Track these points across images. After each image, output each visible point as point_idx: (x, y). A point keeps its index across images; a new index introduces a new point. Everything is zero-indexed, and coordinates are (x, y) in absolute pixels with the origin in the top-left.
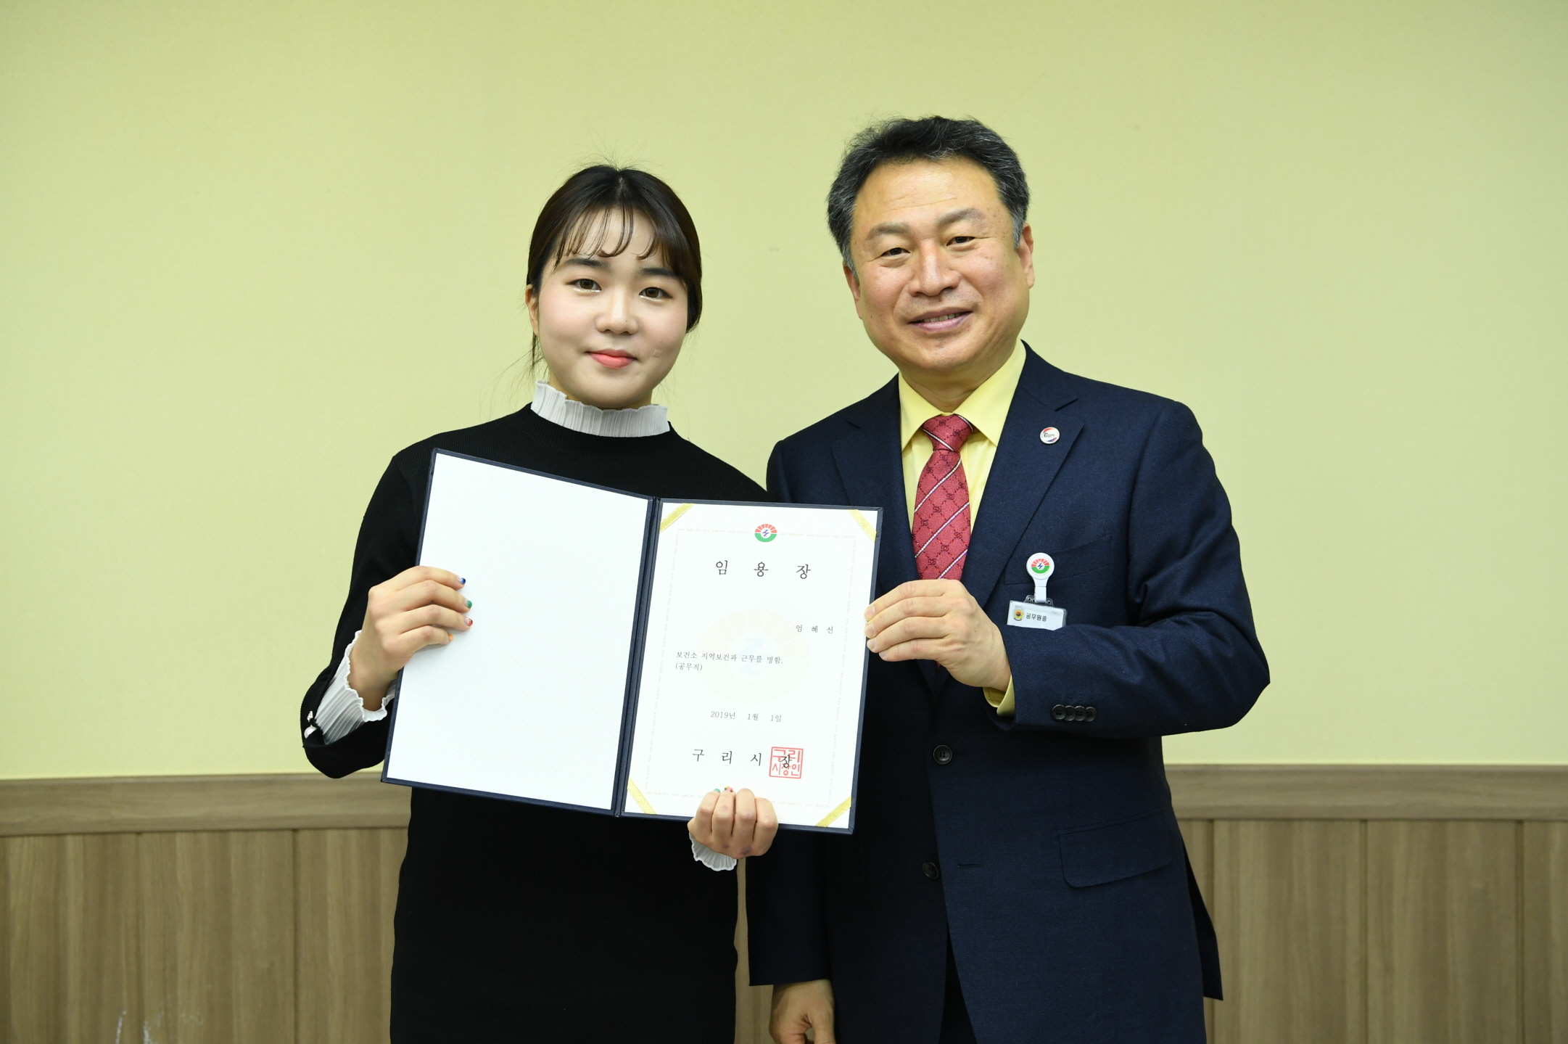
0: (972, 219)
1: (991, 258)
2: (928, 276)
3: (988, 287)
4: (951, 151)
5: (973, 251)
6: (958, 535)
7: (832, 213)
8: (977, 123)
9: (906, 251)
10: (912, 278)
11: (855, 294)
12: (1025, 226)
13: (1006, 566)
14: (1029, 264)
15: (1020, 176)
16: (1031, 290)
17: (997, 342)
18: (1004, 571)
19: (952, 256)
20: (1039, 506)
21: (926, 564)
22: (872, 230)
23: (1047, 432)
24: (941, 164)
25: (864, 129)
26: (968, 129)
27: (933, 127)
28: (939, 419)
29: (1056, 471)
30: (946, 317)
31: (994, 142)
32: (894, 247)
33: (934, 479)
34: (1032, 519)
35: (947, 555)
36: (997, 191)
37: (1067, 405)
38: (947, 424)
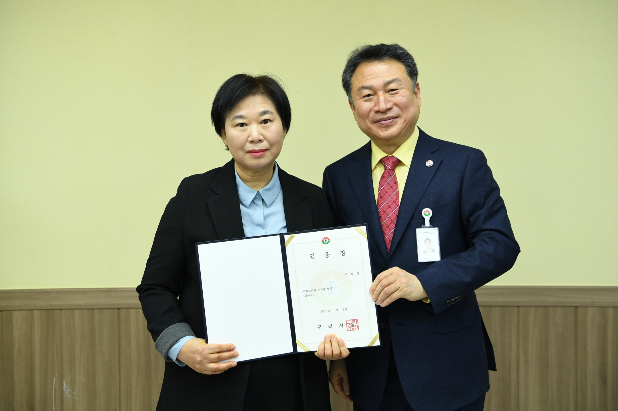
0: (397, 82)
2: (381, 105)
3: (403, 108)
4: (388, 57)
5: (398, 94)
6: (394, 202)
7: (344, 82)
8: (398, 45)
9: (372, 95)
10: (375, 106)
11: (354, 111)
12: (417, 83)
13: (414, 213)
14: (419, 97)
15: (414, 65)
16: (420, 107)
17: (408, 128)
18: (413, 215)
20: (426, 190)
22: (359, 88)
24: (384, 62)
26: (394, 48)
27: (381, 48)
28: (386, 157)
29: (432, 177)
31: (404, 53)
33: (385, 181)
34: (423, 195)
35: (391, 209)
36: (406, 71)
37: (435, 151)
38: (389, 159)
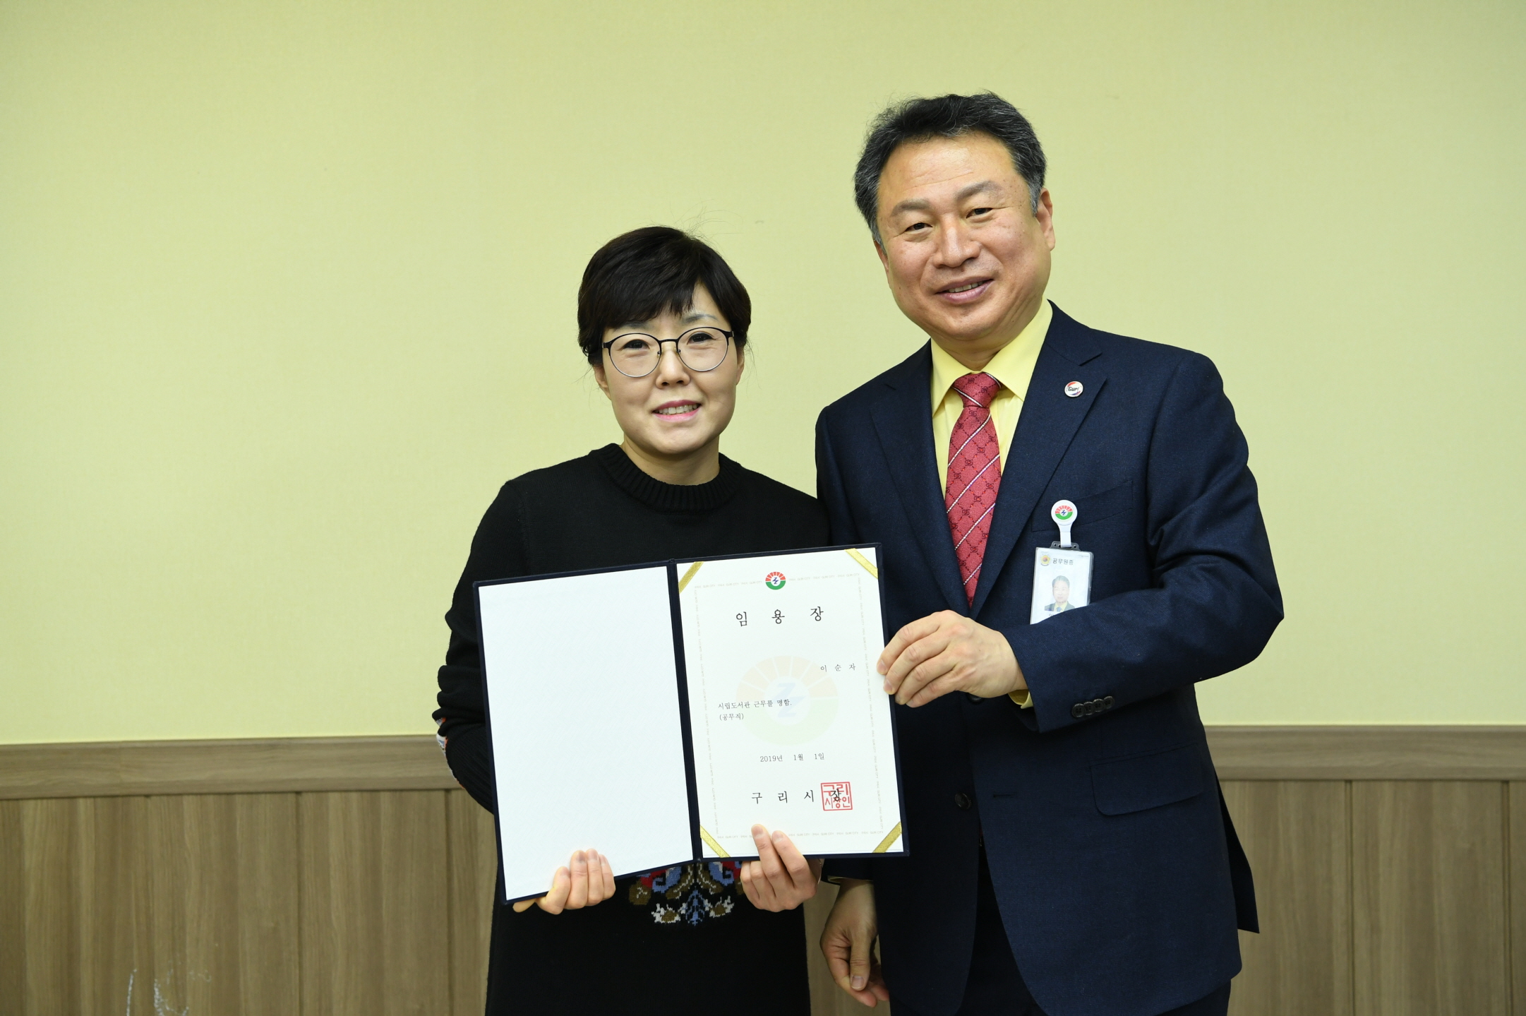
0: (988, 191)
1: (1010, 227)
2: (950, 249)
3: (1007, 255)
4: (965, 128)
5: (991, 221)
6: (989, 487)
7: (859, 192)
9: (929, 226)
10: (936, 251)
12: (1043, 191)
13: (1032, 514)
14: (1049, 227)
15: (1035, 146)
17: (1021, 305)
18: (1030, 519)
19: (972, 227)
20: (1065, 454)
21: (961, 514)
22: (896, 207)
23: (1071, 386)
24: (957, 141)
25: (883, 111)
26: (982, 104)
27: (948, 105)
28: (968, 377)
29: (1080, 422)
30: (970, 287)
31: (1009, 115)
32: (917, 222)
33: (965, 434)
34: (1056, 469)
35: (981, 506)
36: (1012, 162)
37: (1091, 360)
38: (975, 382)
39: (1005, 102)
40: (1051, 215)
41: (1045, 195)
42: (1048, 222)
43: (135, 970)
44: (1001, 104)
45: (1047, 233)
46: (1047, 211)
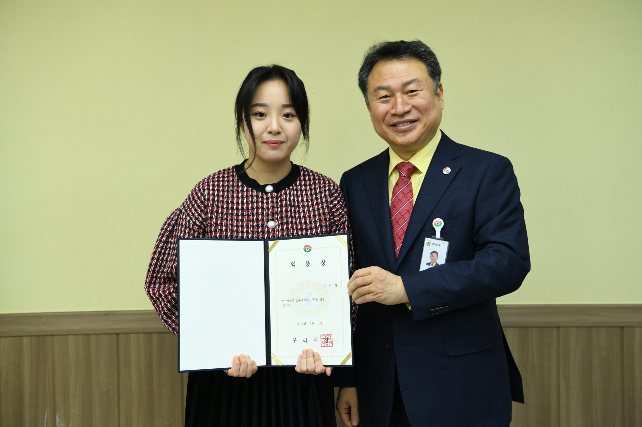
0: (417, 83)
1: (425, 99)
2: (398, 108)
3: (423, 111)
4: (407, 55)
5: (417, 96)
7: (360, 81)
9: (390, 97)
13: (425, 224)
15: (437, 64)
17: (428, 133)
19: (408, 98)
20: (440, 199)
21: (395, 223)
22: (376, 88)
24: (403, 61)
25: (372, 46)
26: (415, 45)
27: (400, 45)
28: (402, 163)
29: (448, 185)
30: (406, 124)
32: (384, 95)
33: (399, 188)
34: (436, 205)
35: (404, 219)
36: (427, 71)
37: (456, 158)
38: (405, 166)
39: (425, 45)
40: (443, 94)
41: (440, 86)
42: (441, 97)
43: (48, 409)
44: (423, 45)
45: (441, 102)
46: (441, 92)
